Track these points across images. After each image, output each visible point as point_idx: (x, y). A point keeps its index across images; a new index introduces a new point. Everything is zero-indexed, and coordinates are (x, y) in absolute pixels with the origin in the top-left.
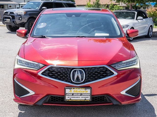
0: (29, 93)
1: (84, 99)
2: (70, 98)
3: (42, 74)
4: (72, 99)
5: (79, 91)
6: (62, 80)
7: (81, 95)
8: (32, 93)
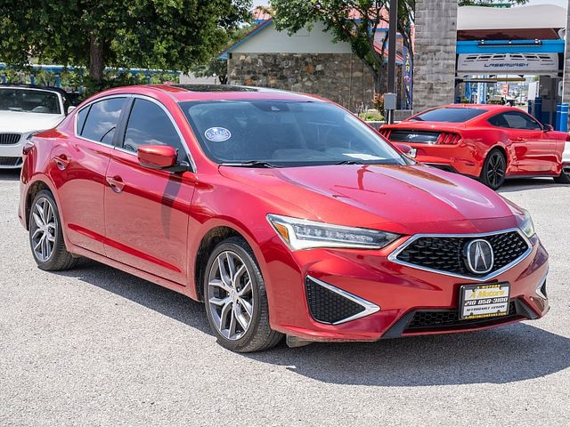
0: (364, 309)
1: (495, 310)
2: (470, 312)
3: (399, 257)
4: (475, 313)
5: (489, 294)
6: (447, 270)
7: (492, 303)
8: (371, 309)
